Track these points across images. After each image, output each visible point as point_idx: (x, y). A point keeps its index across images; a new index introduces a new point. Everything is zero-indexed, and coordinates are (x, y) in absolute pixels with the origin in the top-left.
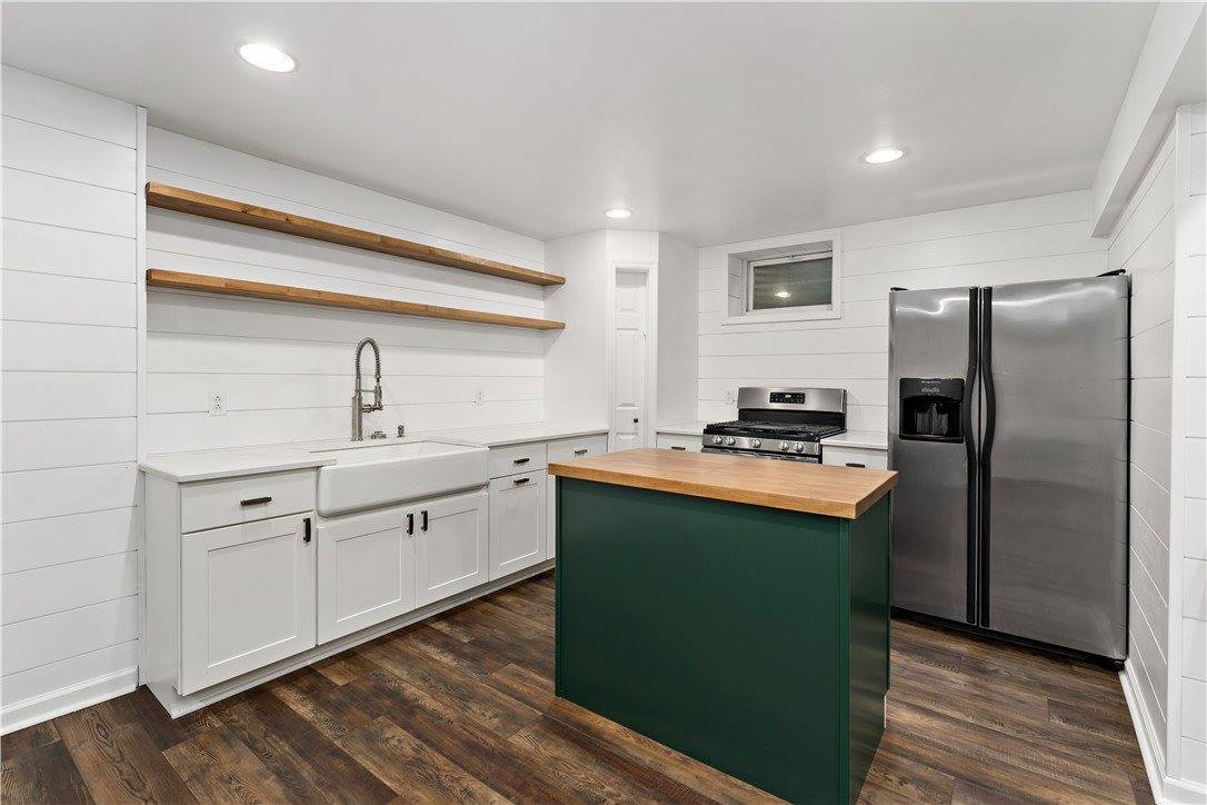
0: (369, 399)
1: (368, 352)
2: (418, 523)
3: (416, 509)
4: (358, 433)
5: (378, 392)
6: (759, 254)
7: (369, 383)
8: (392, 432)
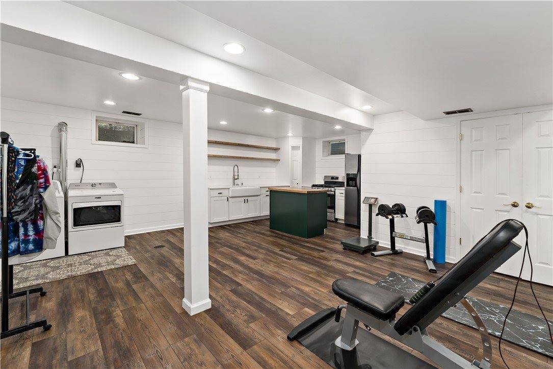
0: (236, 177)
1: (236, 167)
2: (246, 201)
3: (246, 198)
4: (234, 184)
5: (238, 175)
6: (332, 141)
7: (236, 174)
8: (240, 184)
